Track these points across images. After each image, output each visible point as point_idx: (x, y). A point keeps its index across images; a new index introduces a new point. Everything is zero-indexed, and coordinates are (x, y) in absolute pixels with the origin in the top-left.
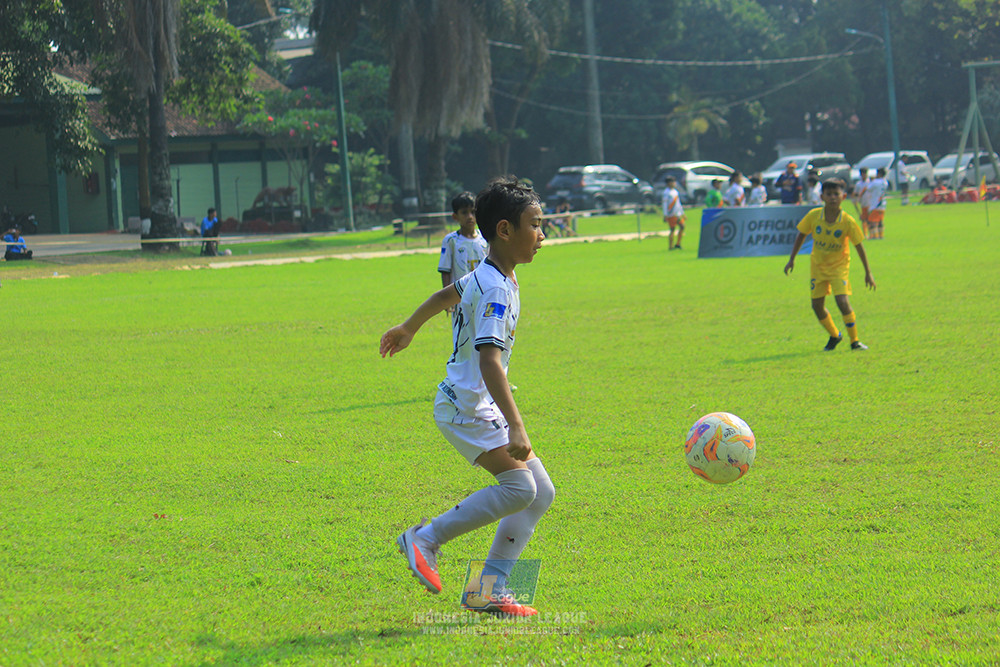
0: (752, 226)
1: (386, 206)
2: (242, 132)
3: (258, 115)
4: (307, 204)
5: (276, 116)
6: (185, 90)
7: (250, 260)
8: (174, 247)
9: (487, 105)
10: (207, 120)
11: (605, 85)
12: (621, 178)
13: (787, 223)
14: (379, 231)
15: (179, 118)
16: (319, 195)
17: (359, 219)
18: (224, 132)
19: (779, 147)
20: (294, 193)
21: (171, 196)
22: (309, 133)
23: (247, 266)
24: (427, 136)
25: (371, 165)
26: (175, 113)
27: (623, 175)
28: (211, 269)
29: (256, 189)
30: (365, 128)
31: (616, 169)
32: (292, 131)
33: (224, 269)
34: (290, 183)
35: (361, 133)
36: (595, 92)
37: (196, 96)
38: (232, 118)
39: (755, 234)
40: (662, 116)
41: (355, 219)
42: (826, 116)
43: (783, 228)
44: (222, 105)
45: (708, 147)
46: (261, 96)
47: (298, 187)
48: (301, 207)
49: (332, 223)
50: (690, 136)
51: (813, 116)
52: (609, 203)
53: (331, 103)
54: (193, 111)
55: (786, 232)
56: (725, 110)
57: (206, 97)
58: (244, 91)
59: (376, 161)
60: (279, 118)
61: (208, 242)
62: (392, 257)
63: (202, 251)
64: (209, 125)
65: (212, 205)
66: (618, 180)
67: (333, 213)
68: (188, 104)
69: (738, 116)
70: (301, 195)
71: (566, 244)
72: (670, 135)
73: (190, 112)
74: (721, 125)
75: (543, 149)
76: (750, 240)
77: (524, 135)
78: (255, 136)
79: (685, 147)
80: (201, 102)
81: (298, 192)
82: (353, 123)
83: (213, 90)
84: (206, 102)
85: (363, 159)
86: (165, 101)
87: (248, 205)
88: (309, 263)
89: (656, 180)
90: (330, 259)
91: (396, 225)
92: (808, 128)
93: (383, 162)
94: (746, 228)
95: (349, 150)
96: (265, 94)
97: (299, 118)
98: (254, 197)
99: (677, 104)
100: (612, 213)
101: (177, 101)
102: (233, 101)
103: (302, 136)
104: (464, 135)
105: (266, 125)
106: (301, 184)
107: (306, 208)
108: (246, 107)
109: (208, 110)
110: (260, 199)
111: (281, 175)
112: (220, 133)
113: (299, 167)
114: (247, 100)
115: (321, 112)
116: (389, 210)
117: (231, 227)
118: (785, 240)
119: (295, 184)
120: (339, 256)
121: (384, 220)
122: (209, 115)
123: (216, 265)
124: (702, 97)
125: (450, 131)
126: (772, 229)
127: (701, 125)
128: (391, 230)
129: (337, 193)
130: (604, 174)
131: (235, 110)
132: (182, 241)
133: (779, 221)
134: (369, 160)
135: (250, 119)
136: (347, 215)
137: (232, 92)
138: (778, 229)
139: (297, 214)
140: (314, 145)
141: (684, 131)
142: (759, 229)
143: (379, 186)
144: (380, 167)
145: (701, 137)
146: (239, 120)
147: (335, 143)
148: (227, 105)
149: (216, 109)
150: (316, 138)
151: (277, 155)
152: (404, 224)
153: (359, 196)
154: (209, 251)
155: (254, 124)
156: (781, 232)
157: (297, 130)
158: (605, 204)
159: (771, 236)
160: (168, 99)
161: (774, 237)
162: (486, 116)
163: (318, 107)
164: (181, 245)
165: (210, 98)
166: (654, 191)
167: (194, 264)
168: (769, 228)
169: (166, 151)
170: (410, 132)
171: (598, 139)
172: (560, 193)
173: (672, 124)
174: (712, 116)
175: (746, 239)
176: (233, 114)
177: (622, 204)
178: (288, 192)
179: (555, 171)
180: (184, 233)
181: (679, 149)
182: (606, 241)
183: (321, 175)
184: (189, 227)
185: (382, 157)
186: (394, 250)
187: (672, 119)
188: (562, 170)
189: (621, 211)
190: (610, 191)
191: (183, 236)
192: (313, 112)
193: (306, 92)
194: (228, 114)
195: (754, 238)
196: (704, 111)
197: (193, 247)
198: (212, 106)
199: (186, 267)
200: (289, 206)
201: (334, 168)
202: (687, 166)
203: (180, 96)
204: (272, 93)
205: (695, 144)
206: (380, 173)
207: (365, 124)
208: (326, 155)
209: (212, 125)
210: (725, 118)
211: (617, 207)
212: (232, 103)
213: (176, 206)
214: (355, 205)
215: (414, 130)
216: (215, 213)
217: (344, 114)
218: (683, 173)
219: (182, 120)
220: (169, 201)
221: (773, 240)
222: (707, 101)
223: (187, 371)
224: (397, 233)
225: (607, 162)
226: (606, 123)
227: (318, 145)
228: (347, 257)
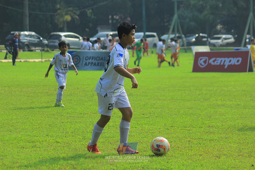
0: (87, 58)
12: (35, 37)
13: (100, 58)
19: (99, 29)
27: (36, 36)
31: (33, 33)
36: (26, 2)
39: (88, 62)
40: (53, 14)
42: (117, 17)
43: (99, 60)
45: (70, 27)
50: (64, 22)
51: (113, 16)
52: (30, 47)
55: (100, 62)
56: (78, 12)
66: (34, 38)
69: (83, 15)
72: (56, 21)
74: (76, 18)
75: (4, 24)
76: (86, 64)
79: (61, 26)
89: (50, 38)
92: (110, 22)
94: (84, 59)
99: (59, 9)
100: (32, 51)
118: (99, 64)
124: (69, 7)
126: (95, 60)
127: (68, 18)
130: (29, 35)
133: (98, 57)
138: (97, 60)
141: (61, 20)
142: (89, 60)
145: (68, 23)
156: (98, 61)
158: (29, 47)
159: (94, 63)
161: (95, 63)
166: (49, 43)
168: (93, 60)
171: (27, 21)
173: (57, 17)
174: (72, 14)
175: (84, 63)
177: (35, 48)
179: (9, 33)
181: (59, 27)
182: (29, 61)
187: (57, 15)
188: (12, 32)
189: (35, 50)
190: (31, 42)
195: (87, 63)
196: (70, 12)
202: (62, 34)
205: (66, 25)
210: (78, 15)
211: (33, 48)
218: (60, 36)
221: (95, 64)
222: (71, 9)
225: (30, 31)
226: (30, 15)
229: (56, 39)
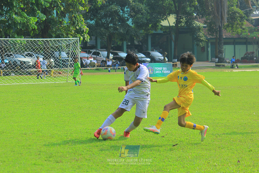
2: (242, 37)
3: (246, 33)
5: (250, 33)
6: (228, 26)
7: (243, 70)
10: (233, 34)
15: (226, 33)
18: (237, 37)
20: (254, 53)
21: (223, 53)
23: (242, 71)
26: (225, 32)
28: (233, 72)
29: (245, 52)
32: (254, 37)
33: (236, 72)
34: (253, 51)
37: (231, 28)
38: (240, 34)
44: (237, 30)
54: (230, 31)
57: (233, 28)
58: (243, 26)
61: (232, 65)
63: (231, 67)
64: (234, 35)
65: (233, 55)
68: (228, 29)
70: (256, 54)
73: (229, 32)
78: (245, 38)
80: (232, 29)
83: (235, 26)
84: (233, 29)
86: (223, 28)
87: (243, 56)
88: (258, 71)
96: (248, 28)
97: (256, 34)
98: (244, 54)
101: (226, 29)
102: (240, 29)
103: (257, 39)
105: (248, 36)
107: (257, 57)
108: (243, 31)
109: (233, 31)
110: (246, 54)
111: (251, 48)
112: (236, 37)
113: (256, 46)
114: (243, 29)
117: (237, 61)
119: (255, 51)
122: (234, 33)
123: (234, 71)
131: (240, 31)
132: (226, 64)
137: (240, 27)
139: (255, 58)
146: (241, 34)
149: (236, 31)
151: (250, 43)
154: (232, 67)
155: (245, 35)
157: (256, 37)
160: (224, 28)
164: (225, 65)
165: (234, 28)
167: (229, 70)
169: (223, 41)
176: (240, 32)
180: (226, 62)
184: (228, 61)
191: (226, 63)
193: (258, 27)
194: (238, 32)
197: (229, 66)
198: (234, 30)
199: (227, 71)
200: (253, 56)
203: (226, 28)
204: (250, 27)
209: (235, 36)
212: (240, 30)
213: (224, 55)
216: (234, 57)
219: (227, 34)
220: (223, 54)
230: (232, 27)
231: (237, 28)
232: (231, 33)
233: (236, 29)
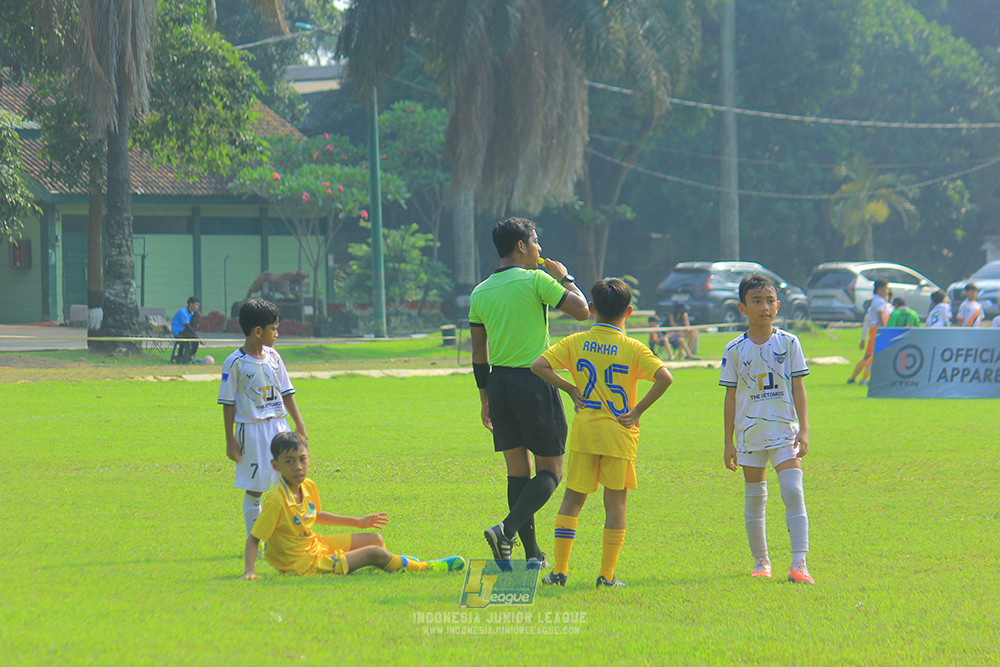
0: (947, 355)
1: (433, 305)
2: (236, 193)
3: (260, 170)
4: (323, 298)
5: (284, 172)
6: (159, 130)
8: (133, 347)
9: (580, 171)
10: (189, 174)
11: (745, 149)
13: (997, 354)
14: (421, 340)
15: (148, 169)
16: (340, 285)
17: (395, 321)
18: (211, 192)
19: (988, 247)
20: (306, 280)
21: (133, 277)
22: (330, 199)
24: (494, 211)
25: (414, 247)
26: (143, 162)
28: (185, 381)
29: (253, 273)
30: (408, 196)
31: (756, 268)
32: (305, 195)
33: (202, 383)
34: (300, 267)
35: (402, 202)
36: (731, 158)
37: (174, 140)
38: (224, 174)
39: (950, 367)
40: (824, 196)
41: (388, 322)
43: (991, 360)
44: (210, 153)
45: (889, 242)
46: (265, 144)
47: (312, 274)
48: (313, 302)
49: (356, 326)
50: (862, 225)
53: (363, 158)
54: (169, 160)
55: (994, 366)
56: (914, 191)
57: (187, 142)
58: (241, 134)
59: (420, 241)
60: (289, 176)
62: (439, 376)
63: (173, 357)
64: (191, 181)
65: (191, 293)
67: (358, 312)
68: (162, 149)
69: (931, 200)
70: (315, 284)
71: (683, 368)
72: (835, 223)
73: (164, 162)
74: (907, 211)
75: (654, 235)
76: (943, 376)
77: (630, 214)
78: (254, 199)
79: (855, 240)
80: (181, 148)
81: (310, 280)
82: (391, 187)
83: (198, 133)
84: (187, 149)
85: (403, 239)
86: (130, 144)
87: (239, 295)
88: (323, 379)
89: (813, 285)
90: (353, 376)
91: (446, 333)
93: (431, 244)
94: (938, 358)
95: (386, 225)
96: (270, 142)
97: (317, 178)
98: (250, 284)
99: (847, 179)
101: (146, 145)
102: (226, 149)
103: (320, 203)
104: (546, 211)
105: (270, 184)
106: (316, 270)
107: (320, 302)
108: (242, 157)
109: (190, 160)
110: (257, 287)
111: (289, 255)
112: (205, 192)
113: (313, 245)
114: (245, 148)
115: (348, 170)
116: (436, 311)
117: (214, 325)
118: (993, 377)
119: (307, 269)
120: (365, 372)
121: (429, 324)
122: (191, 167)
123: (192, 376)
124: (882, 172)
125: (527, 204)
126: (975, 360)
127: (879, 211)
128: (437, 338)
129: (363, 285)
130: (738, 273)
131: (227, 161)
132: (147, 341)
133: (986, 350)
134: (412, 240)
135: (247, 175)
136: (378, 315)
137: (224, 136)
138: (983, 361)
139: (308, 310)
140: (336, 216)
141: (855, 218)
142: (956, 360)
143: (424, 277)
144: (425, 251)
145: (877, 227)
146: (233, 175)
147: (365, 214)
148: (217, 153)
149: (202, 158)
150: (340, 206)
151: (283, 227)
152: (458, 331)
153: (396, 290)
155: (253, 181)
156: (989, 365)
157: (313, 195)
159: (972, 370)
160: (134, 142)
161: (977, 372)
162: (578, 186)
163: (344, 163)
164: (144, 346)
165: (193, 142)
166: (809, 301)
167: (161, 373)
168: (970, 360)
169: (129, 215)
170: (472, 204)
171: (732, 225)
172: (675, 298)
173: (837, 208)
174: (894, 197)
175: (937, 373)
176: (225, 165)
178: (297, 279)
179: (669, 266)
180: (149, 329)
181: (846, 243)
183: (344, 258)
184: (156, 322)
185: (430, 236)
186: (443, 367)
187: (838, 201)
188: (680, 265)
191: (148, 335)
192: (337, 168)
193: (327, 140)
194: (218, 166)
195: (949, 373)
196: (883, 191)
197: (163, 351)
198: (195, 154)
199: (151, 378)
200: (297, 300)
201: (360, 249)
202: (856, 268)
203: (151, 139)
204: (280, 140)
205: (870, 236)
206: (425, 259)
207: (409, 190)
208: (352, 231)
209: (196, 181)
210: (913, 201)
212: (224, 152)
213: (139, 290)
214: (390, 300)
215: (476, 201)
217: (379, 173)
218: (852, 276)
219: (153, 172)
220: (130, 284)
221: (976, 376)
222: (889, 178)
223: (150, 523)
224: (447, 343)
225: (743, 258)
226: (744, 201)
227: (341, 216)
228: (375, 373)
229: (837, 285)
230: (183, 136)
231: (210, 141)
232: (178, 167)
233: (206, 151)
